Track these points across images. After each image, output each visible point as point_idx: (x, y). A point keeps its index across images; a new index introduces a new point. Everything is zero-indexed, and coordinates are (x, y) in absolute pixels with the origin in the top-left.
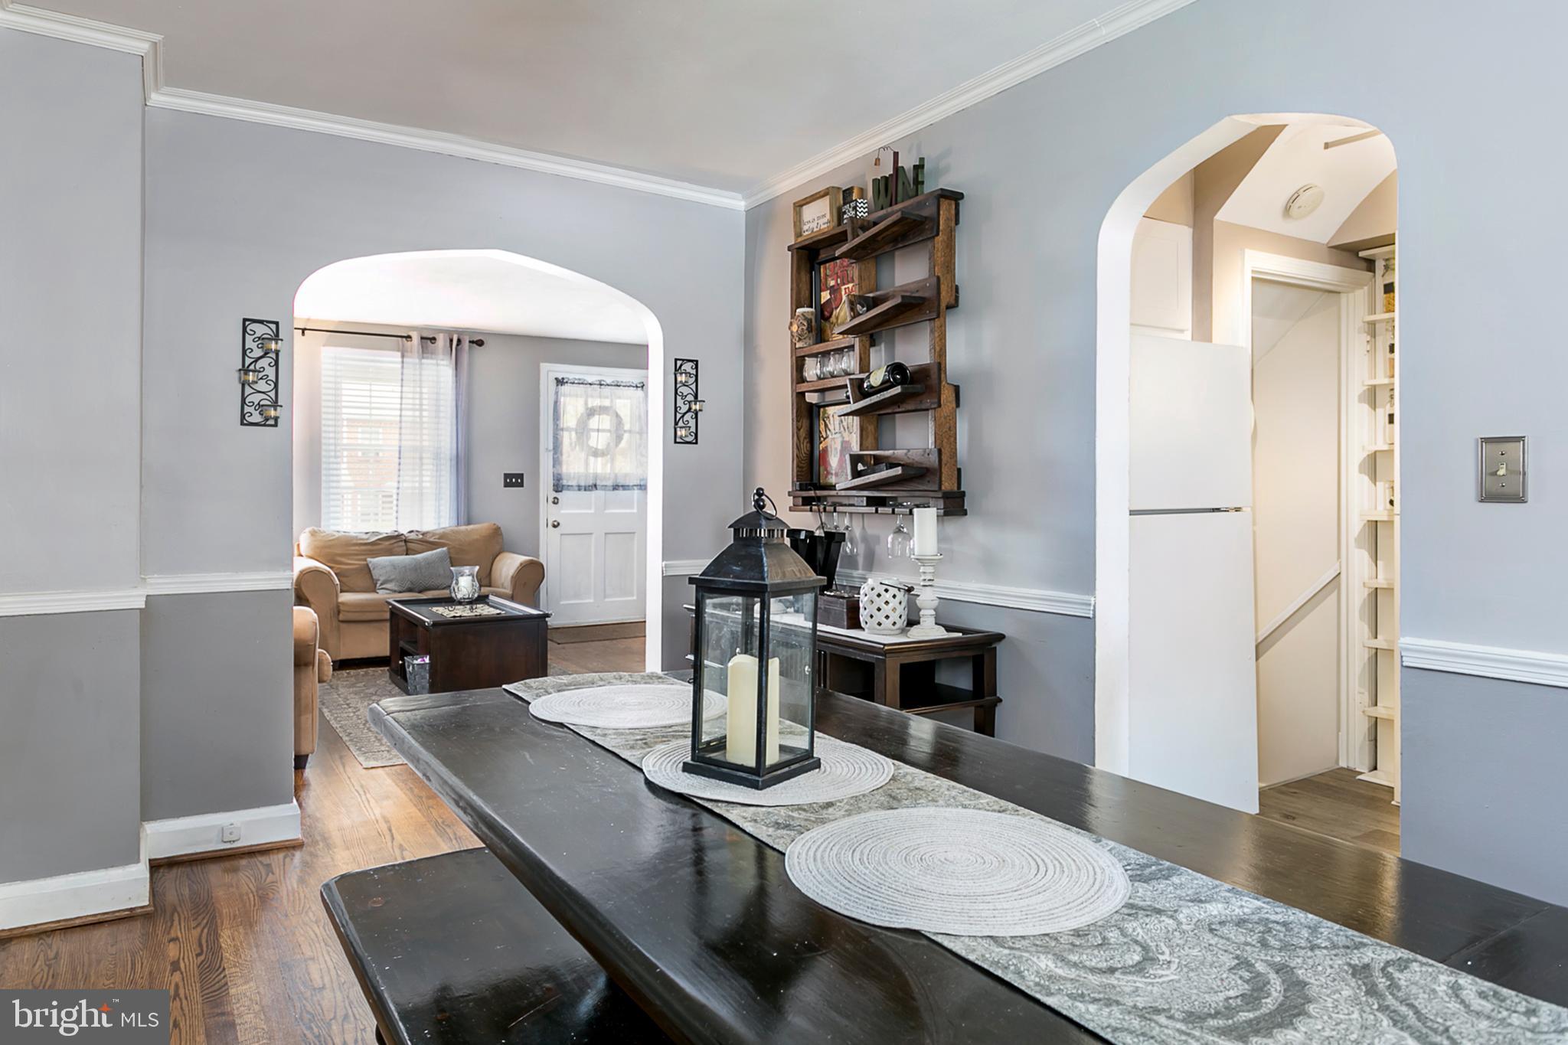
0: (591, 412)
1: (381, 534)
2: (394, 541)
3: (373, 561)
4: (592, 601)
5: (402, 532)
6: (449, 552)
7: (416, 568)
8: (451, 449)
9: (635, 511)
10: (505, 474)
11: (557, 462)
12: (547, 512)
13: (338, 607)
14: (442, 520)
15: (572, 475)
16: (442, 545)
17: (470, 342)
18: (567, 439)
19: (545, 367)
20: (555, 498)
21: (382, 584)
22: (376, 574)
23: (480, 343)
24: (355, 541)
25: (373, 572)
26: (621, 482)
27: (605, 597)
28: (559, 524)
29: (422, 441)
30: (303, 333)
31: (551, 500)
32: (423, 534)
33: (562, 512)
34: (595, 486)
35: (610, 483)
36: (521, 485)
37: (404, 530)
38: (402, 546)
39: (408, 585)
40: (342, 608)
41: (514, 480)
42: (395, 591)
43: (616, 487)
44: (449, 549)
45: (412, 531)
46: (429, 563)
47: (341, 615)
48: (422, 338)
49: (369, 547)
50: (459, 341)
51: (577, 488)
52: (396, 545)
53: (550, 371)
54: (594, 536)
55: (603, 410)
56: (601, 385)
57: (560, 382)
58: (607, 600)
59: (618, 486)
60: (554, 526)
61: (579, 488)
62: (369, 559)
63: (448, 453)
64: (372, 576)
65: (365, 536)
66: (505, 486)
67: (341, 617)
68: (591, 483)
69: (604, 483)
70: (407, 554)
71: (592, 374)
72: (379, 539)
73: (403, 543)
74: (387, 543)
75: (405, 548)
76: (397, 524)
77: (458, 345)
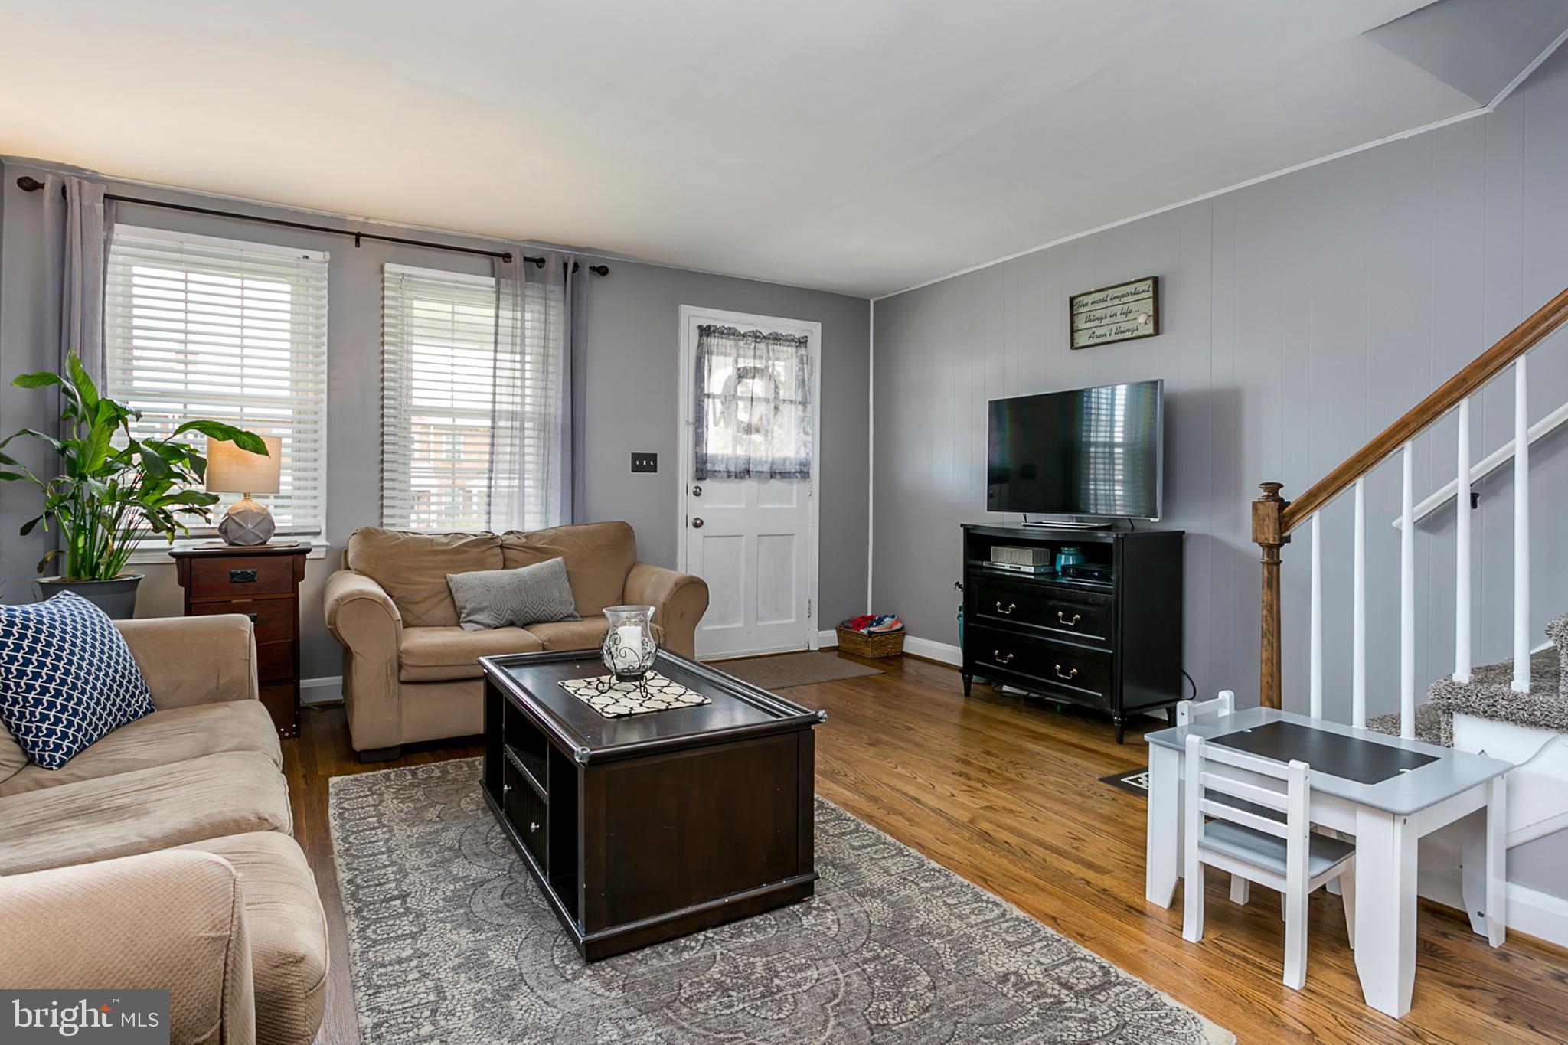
0: (742, 375)
1: (467, 536)
2: (484, 548)
3: (457, 578)
4: (740, 625)
5: (497, 534)
6: (566, 564)
7: (521, 588)
8: (564, 416)
9: (795, 505)
10: (633, 454)
11: (699, 439)
12: (688, 507)
13: (399, 658)
14: (551, 516)
15: (720, 458)
16: (555, 554)
17: (590, 268)
18: (713, 409)
19: (686, 310)
20: (697, 487)
21: (468, 615)
22: (459, 597)
23: (602, 271)
24: (429, 547)
25: (456, 595)
26: (779, 468)
27: (758, 619)
28: (702, 523)
29: (523, 404)
30: (357, 241)
31: (691, 490)
32: (526, 537)
33: (707, 506)
34: (748, 472)
35: (766, 468)
36: (654, 469)
37: (499, 529)
38: (497, 555)
39: (508, 616)
40: (406, 660)
41: (645, 463)
42: (488, 626)
43: (773, 475)
44: (565, 559)
45: (511, 532)
46: (538, 582)
47: (403, 672)
48: (526, 259)
49: (450, 557)
50: (576, 266)
51: (725, 475)
52: (488, 553)
53: (693, 316)
54: (744, 538)
55: (754, 373)
56: (756, 337)
57: (705, 331)
58: (759, 623)
59: (775, 473)
60: (696, 526)
61: (729, 474)
62: (449, 576)
63: (559, 421)
64: (453, 601)
65: (444, 540)
66: (633, 471)
67: (404, 676)
68: (742, 467)
69: (759, 469)
70: (504, 567)
71: (744, 322)
72: (464, 545)
73: (499, 550)
74: (476, 550)
75: (501, 557)
76: (489, 522)
77: (574, 272)
